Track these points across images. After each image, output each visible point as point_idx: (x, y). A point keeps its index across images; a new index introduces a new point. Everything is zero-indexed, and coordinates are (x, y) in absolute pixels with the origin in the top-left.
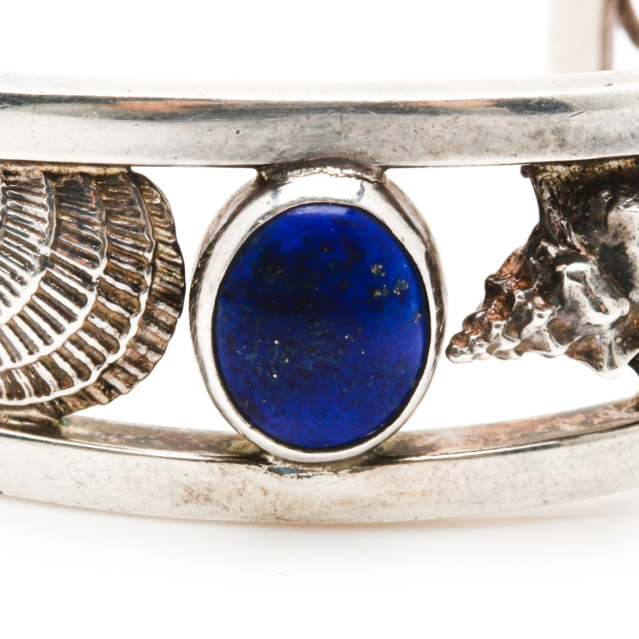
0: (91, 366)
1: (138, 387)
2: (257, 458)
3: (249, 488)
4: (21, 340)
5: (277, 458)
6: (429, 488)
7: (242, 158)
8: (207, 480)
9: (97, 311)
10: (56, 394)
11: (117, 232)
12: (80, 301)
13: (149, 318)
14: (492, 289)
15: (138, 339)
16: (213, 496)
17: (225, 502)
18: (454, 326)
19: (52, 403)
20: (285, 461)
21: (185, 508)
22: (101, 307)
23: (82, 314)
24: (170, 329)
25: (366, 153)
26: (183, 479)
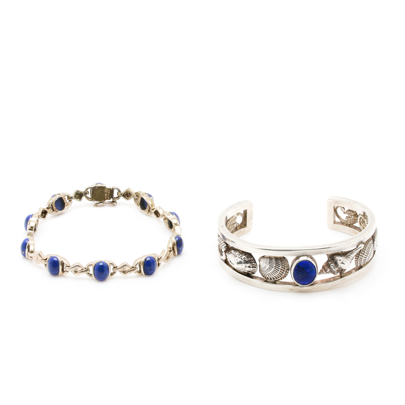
0: (280, 277)
1: (285, 278)
3: (297, 289)
4: (272, 274)
5: (300, 286)
7: (295, 255)
8: (292, 288)
10: (276, 280)
11: (282, 263)
12: (278, 270)
15: (285, 274)
17: (294, 290)
22: (281, 271)
24: (288, 273)
25: (309, 254)
26: (289, 288)
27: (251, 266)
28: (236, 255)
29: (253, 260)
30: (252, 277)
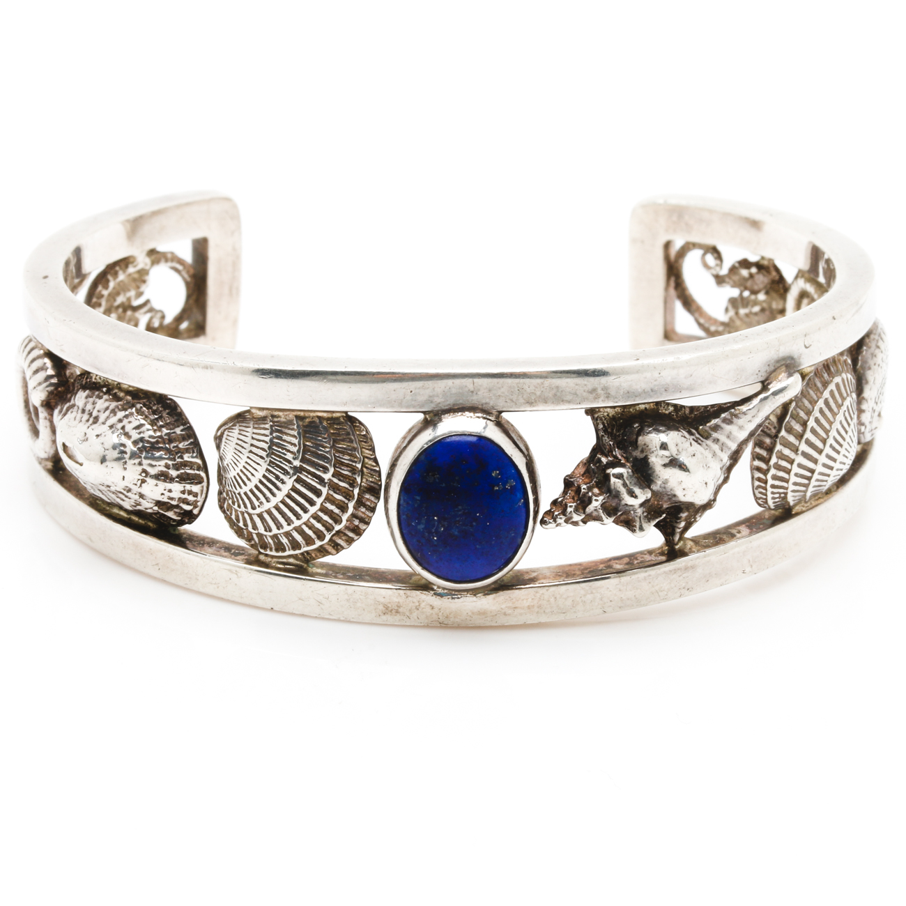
0: (325, 532)
1: (354, 544)
2: (426, 587)
3: (423, 605)
4: (283, 517)
5: (439, 587)
6: (532, 604)
7: (414, 407)
8: (397, 600)
9: (329, 499)
10: (305, 549)
11: (339, 452)
12: (318, 493)
13: (360, 503)
14: (568, 483)
15: (353, 515)
16: (401, 610)
17: (408, 614)
18: (545, 506)
19: (302, 554)
20: (444, 589)
21: (384, 617)
22: (330, 497)
23: (319, 501)
24: (373, 510)
25: (489, 404)
26: (382, 600)
27: (174, 473)
28: (95, 414)
29: (184, 438)
30: (179, 540)
